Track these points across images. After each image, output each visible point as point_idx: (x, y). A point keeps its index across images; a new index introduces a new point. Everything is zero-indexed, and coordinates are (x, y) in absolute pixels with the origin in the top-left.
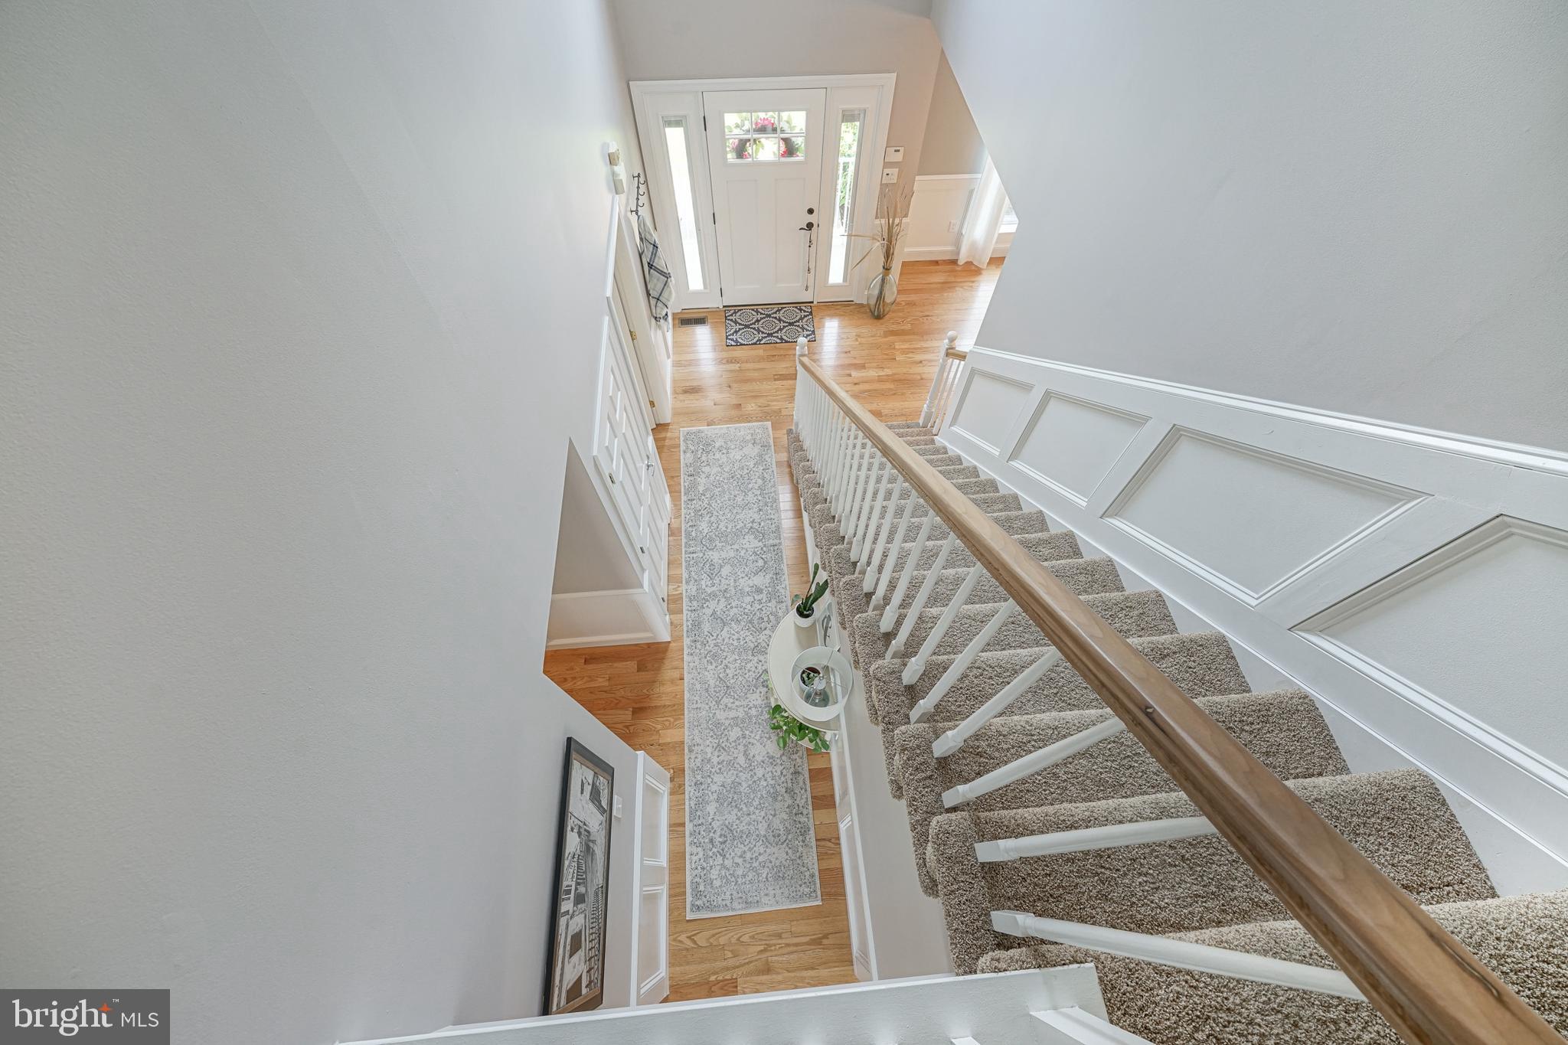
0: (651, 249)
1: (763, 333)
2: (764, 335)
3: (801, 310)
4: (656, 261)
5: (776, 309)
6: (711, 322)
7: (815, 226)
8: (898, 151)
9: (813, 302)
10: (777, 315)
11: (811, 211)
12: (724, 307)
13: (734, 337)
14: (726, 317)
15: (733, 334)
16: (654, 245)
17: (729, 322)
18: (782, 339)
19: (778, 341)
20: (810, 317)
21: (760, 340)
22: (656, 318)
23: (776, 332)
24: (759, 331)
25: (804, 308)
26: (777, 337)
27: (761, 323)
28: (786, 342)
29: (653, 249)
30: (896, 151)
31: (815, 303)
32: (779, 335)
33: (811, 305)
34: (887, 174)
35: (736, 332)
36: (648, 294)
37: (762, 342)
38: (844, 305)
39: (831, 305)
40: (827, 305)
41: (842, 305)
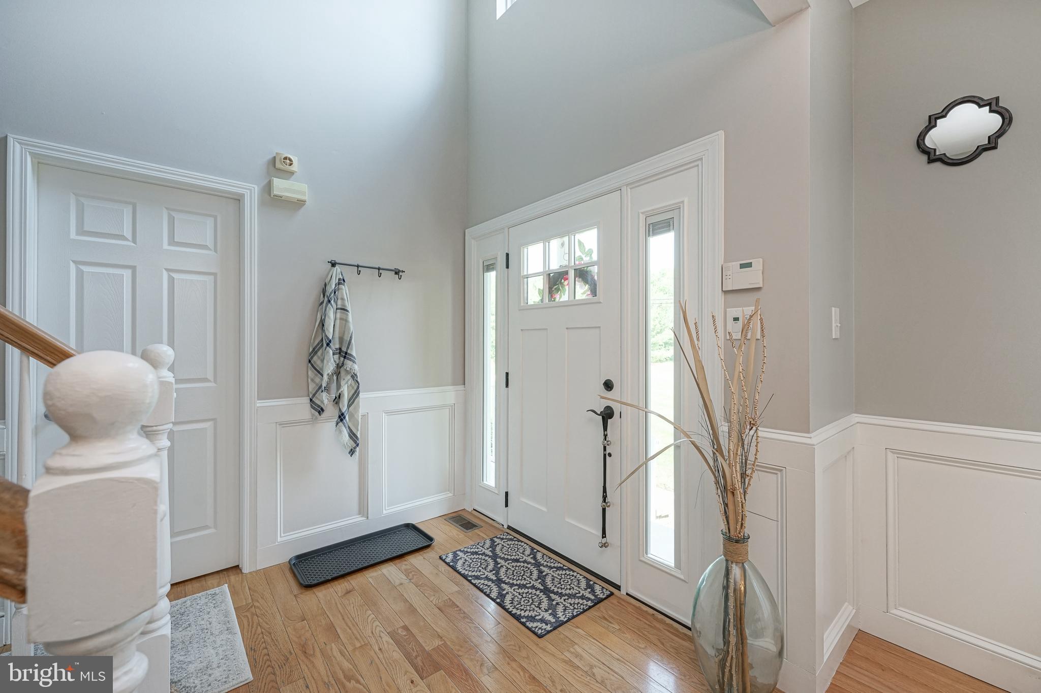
1: (496, 574)
2: (492, 577)
3: (589, 587)
7: (616, 415)
8: (749, 265)
9: (618, 588)
10: (549, 571)
11: (608, 385)
12: (509, 528)
13: (462, 556)
14: (495, 537)
15: (467, 552)
18: (502, 595)
21: (478, 579)
23: (512, 584)
24: (496, 569)
25: (598, 588)
26: (502, 590)
27: (514, 564)
30: (744, 266)
31: (623, 592)
32: (510, 590)
33: (618, 592)
34: (736, 319)
35: (475, 553)
37: (476, 581)
38: (677, 630)
39: (649, 614)
40: (642, 610)
41: (671, 626)
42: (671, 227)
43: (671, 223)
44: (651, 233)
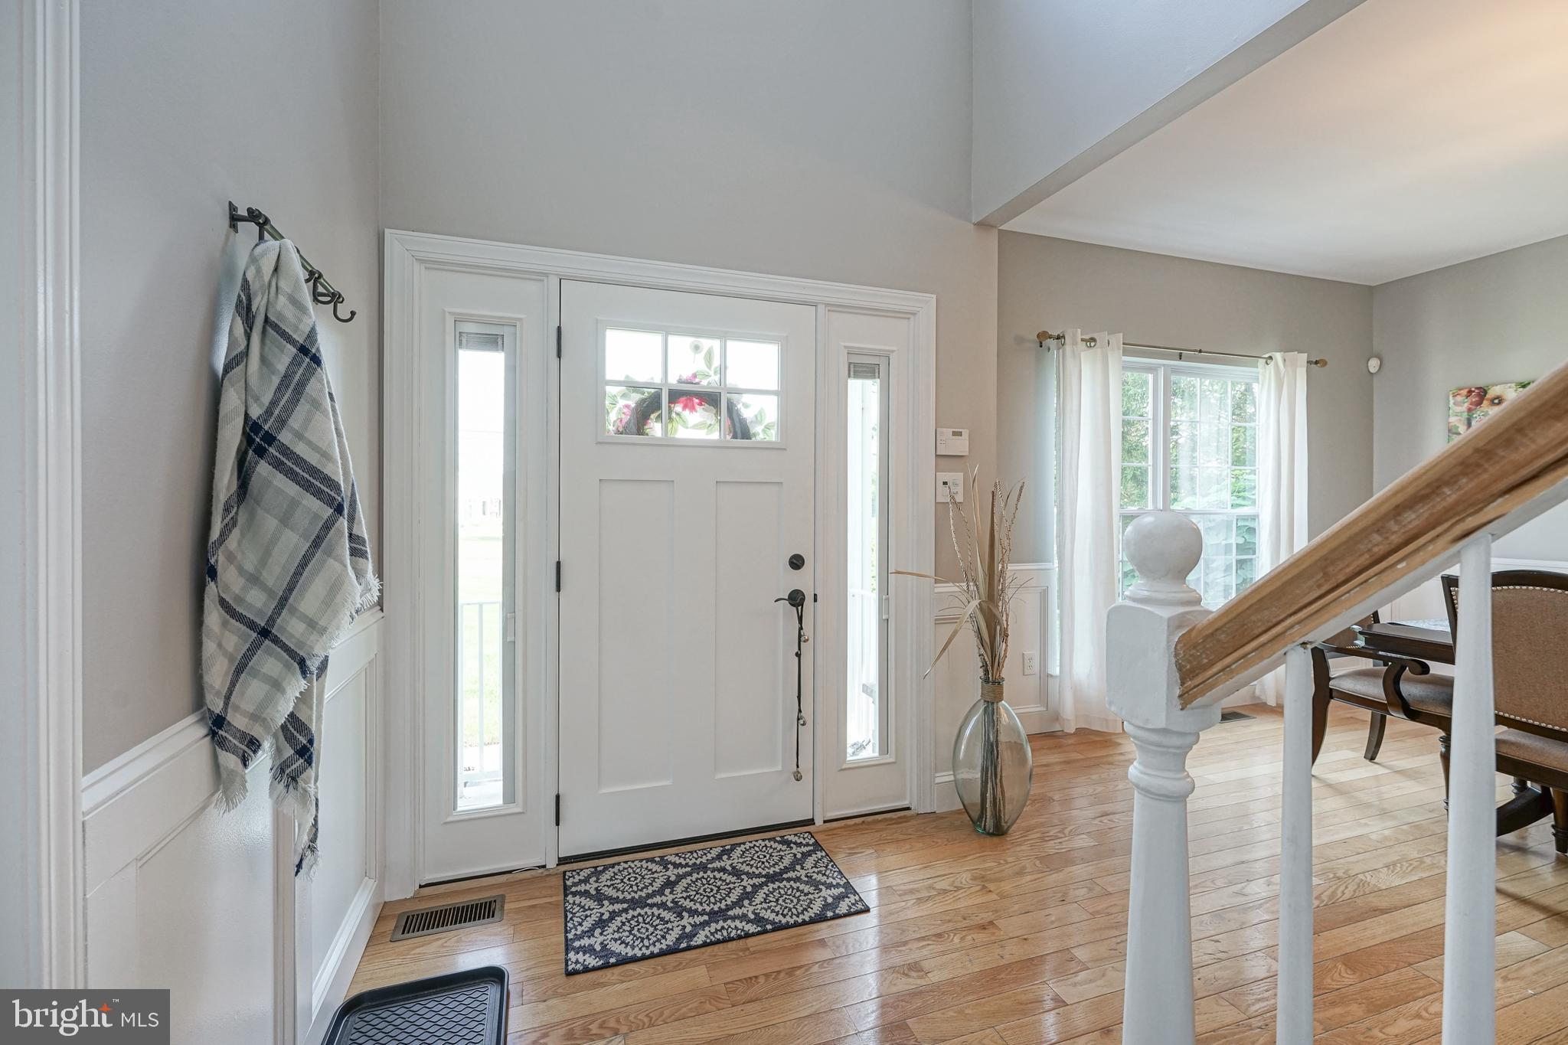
0: (282, 363)
1: (693, 913)
2: (698, 920)
3: (788, 843)
4: (295, 422)
5: (719, 850)
6: (518, 911)
7: (809, 599)
8: (960, 434)
9: (811, 822)
10: (726, 863)
11: (797, 562)
12: (562, 861)
13: (596, 941)
14: (566, 888)
15: (590, 933)
16: (303, 350)
17: (577, 899)
18: (758, 920)
19: (751, 928)
20: (819, 854)
21: (692, 936)
22: (217, 724)
23: (735, 905)
24: (679, 911)
25: (792, 838)
26: (743, 917)
27: (679, 888)
28: (779, 927)
29: (295, 363)
30: (955, 434)
31: (819, 822)
32: (748, 909)
33: (810, 828)
34: (945, 483)
35: (601, 924)
36: (205, 571)
37: (699, 939)
38: (891, 819)
39: (858, 825)
40: (850, 826)
41: (885, 820)
42: (877, 374)
43: (877, 371)
44: (852, 373)
